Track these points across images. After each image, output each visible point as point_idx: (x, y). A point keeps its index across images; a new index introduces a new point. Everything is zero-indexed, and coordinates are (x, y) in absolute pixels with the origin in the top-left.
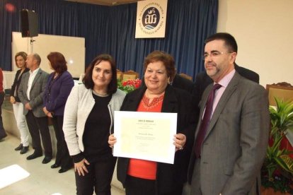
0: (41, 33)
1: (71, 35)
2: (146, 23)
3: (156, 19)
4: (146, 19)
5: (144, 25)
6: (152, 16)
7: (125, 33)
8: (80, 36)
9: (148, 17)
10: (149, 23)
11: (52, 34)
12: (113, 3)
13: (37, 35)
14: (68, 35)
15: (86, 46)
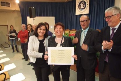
0: (38, 16)
1: (49, 16)
2: (80, 8)
3: (84, 5)
4: (80, 6)
5: (79, 9)
6: (83, 4)
7: (71, 13)
8: (52, 16)
9: (81, 5)
10: (81, 8)
11: (42, 16)
12: (66, 1)
13: (35, 17)
14: (48, 16)
15: (55, 20)
